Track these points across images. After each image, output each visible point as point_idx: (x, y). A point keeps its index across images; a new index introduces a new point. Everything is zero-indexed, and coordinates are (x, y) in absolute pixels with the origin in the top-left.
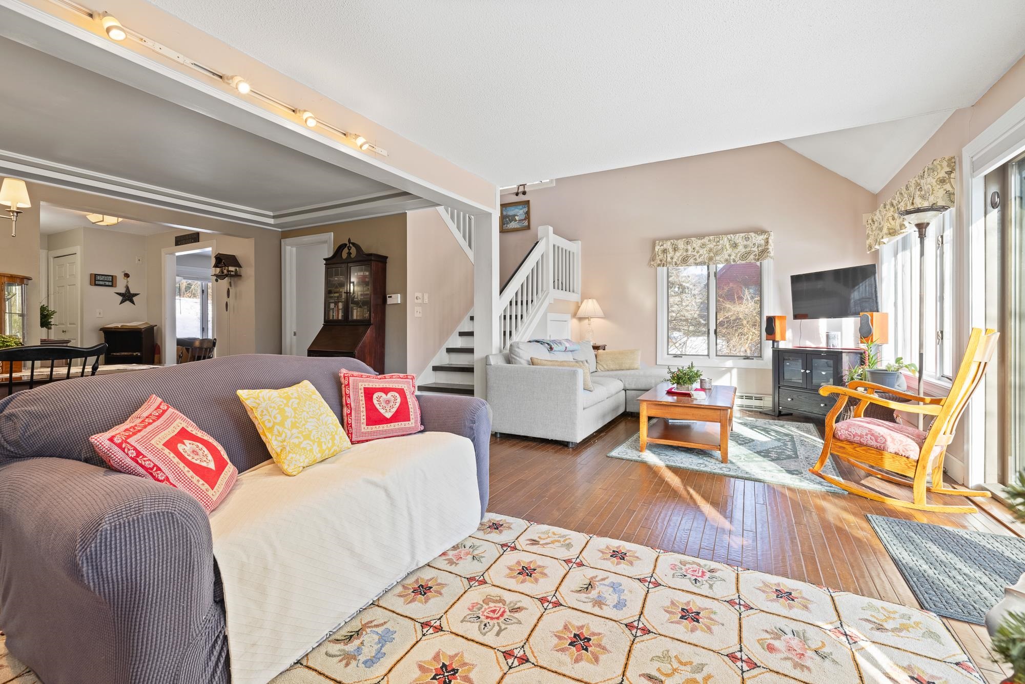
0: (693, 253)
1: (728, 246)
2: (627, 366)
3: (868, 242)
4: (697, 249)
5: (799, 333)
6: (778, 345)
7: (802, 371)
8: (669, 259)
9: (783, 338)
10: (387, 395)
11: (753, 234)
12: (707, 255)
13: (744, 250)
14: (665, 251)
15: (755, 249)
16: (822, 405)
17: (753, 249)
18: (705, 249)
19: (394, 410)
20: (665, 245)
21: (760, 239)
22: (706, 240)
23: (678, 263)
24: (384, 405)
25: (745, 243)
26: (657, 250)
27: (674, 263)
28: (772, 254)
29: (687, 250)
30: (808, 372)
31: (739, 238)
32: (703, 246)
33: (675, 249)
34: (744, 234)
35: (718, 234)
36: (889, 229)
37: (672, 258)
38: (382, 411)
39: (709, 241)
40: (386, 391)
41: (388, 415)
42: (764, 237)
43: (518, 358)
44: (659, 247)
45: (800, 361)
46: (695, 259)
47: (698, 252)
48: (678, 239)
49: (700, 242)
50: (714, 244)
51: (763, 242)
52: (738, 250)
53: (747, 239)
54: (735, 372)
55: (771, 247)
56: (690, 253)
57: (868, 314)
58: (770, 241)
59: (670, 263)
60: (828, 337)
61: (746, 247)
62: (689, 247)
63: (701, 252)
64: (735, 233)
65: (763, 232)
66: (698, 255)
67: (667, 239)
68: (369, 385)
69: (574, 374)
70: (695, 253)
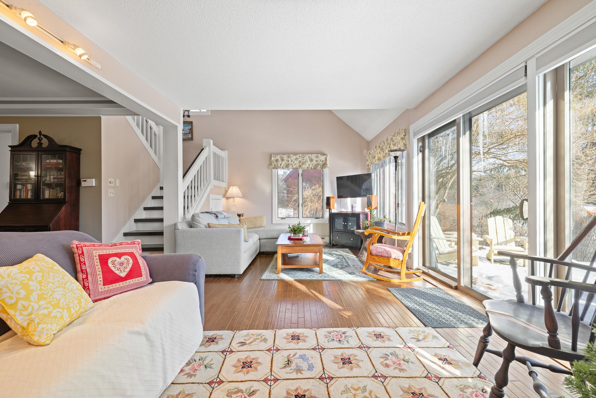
0: (291, 163)
1: (308, 160)
2: (259, 225)
3: (367, 163)
4: (293, 160)
5: (340, 205)
6: (331, 211)
7: (343, 223)
8: (279, 165)
9: (334, 208)
10: (120, 258)
11: (320, 155)
12: (298, 164)
13: (316, 163)
14: (277, 160)
15: (321, 163)
16: (352, 239)
17: (320, 163)
18: (297, 161)
19: (128, 270)
20: (277, 157)
21: (323, 158)
22: (298, 156)
23: (284, 167)
24: (118, 266)
25: (316, 159)
26: (272, 159)
27: (282, 167)
28: (328, 166)
29: (288, 161)
30: (346, 223)
31: (313, 157)
32: (296, 159)
33: (282, 160)
34: (316, 155)
35: (304, 154)
36: (378, 158)
37: (281, 165)
38: (117, 272)
39: (300, 157)
40: (119, 255)
41: (123, 275)
42: (325, 157)
43: (198, 224)
44: (273, 158)
45: (342, 218)
46: (293, 166)
47: (294, 162)
48: (283, 154)
49: (295, 157)
50: (302, 158)
51: (324, 159)
52: (313, 163)
53: (317, 157)
54: (312, 225)
55: (328, 162)
56: (290, 162)
57: (370, 196)
58: (328, 159)
59: (279, 167)
60: (352, 206)
61: (317, 161)
62: (290, 159)
63: (295, 163)
64: (311, 154)
65: (323, 154)
66: (294, 164)
67: (278, 154)
68: (103, 252)
69: (239, 232)
70: (292, 163)
